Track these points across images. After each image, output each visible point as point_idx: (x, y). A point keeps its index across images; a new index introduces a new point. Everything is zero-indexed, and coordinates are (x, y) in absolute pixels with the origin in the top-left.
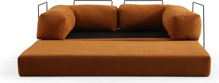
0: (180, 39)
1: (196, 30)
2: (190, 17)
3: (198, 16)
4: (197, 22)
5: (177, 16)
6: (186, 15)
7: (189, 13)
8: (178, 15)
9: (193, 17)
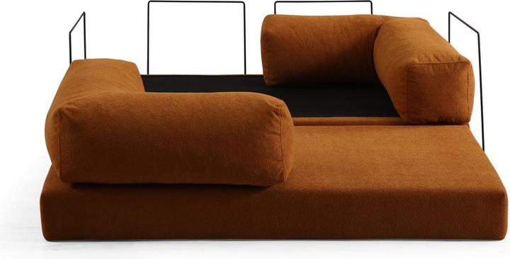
0: (424, 122)
1: (462, 97)
2: (446, 66)
3: (465, 64)
4: (465, 78)
5: (415, 63)
6: (437, 61)
7: (442, 56)
8: (416, 60)
9: (453, 65)
